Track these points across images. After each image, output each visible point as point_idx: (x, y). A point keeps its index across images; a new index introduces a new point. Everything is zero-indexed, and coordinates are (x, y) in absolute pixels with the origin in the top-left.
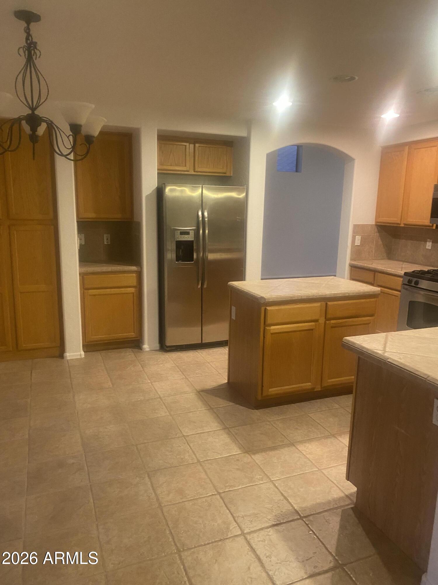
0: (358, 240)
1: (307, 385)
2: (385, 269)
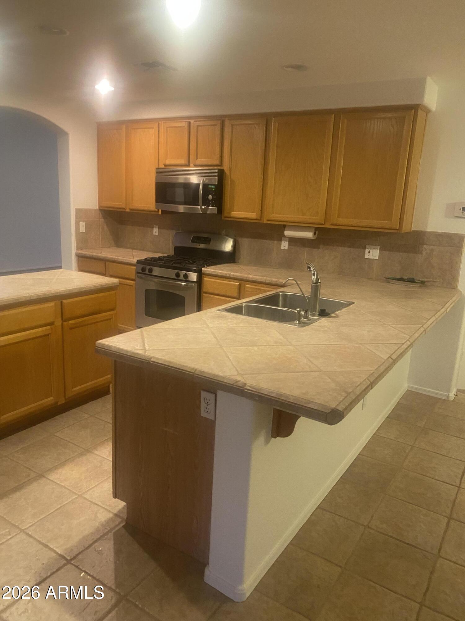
0: (83, 226)
1: (49, 400)
2: (116, 257)
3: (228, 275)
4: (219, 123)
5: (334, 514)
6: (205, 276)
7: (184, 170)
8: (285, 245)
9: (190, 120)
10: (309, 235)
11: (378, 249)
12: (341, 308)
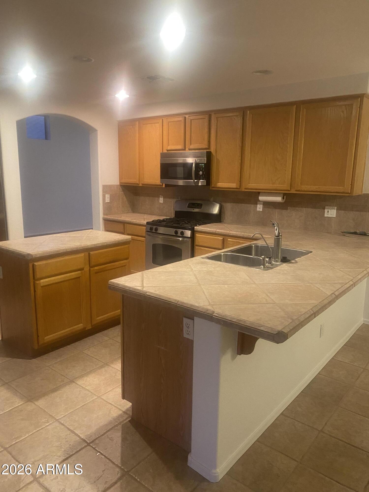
0: (108, 198)
1: (79, 326)
2: (132, 220)
3: (214, 232)
4: (207, 117)
5: (294, 419)
6: (197, 233)
7: (181, 153)
8: (260, 208)
9: (185, 116)
10: (279, 199)
11: (335, 209)
12: (300, 256)
